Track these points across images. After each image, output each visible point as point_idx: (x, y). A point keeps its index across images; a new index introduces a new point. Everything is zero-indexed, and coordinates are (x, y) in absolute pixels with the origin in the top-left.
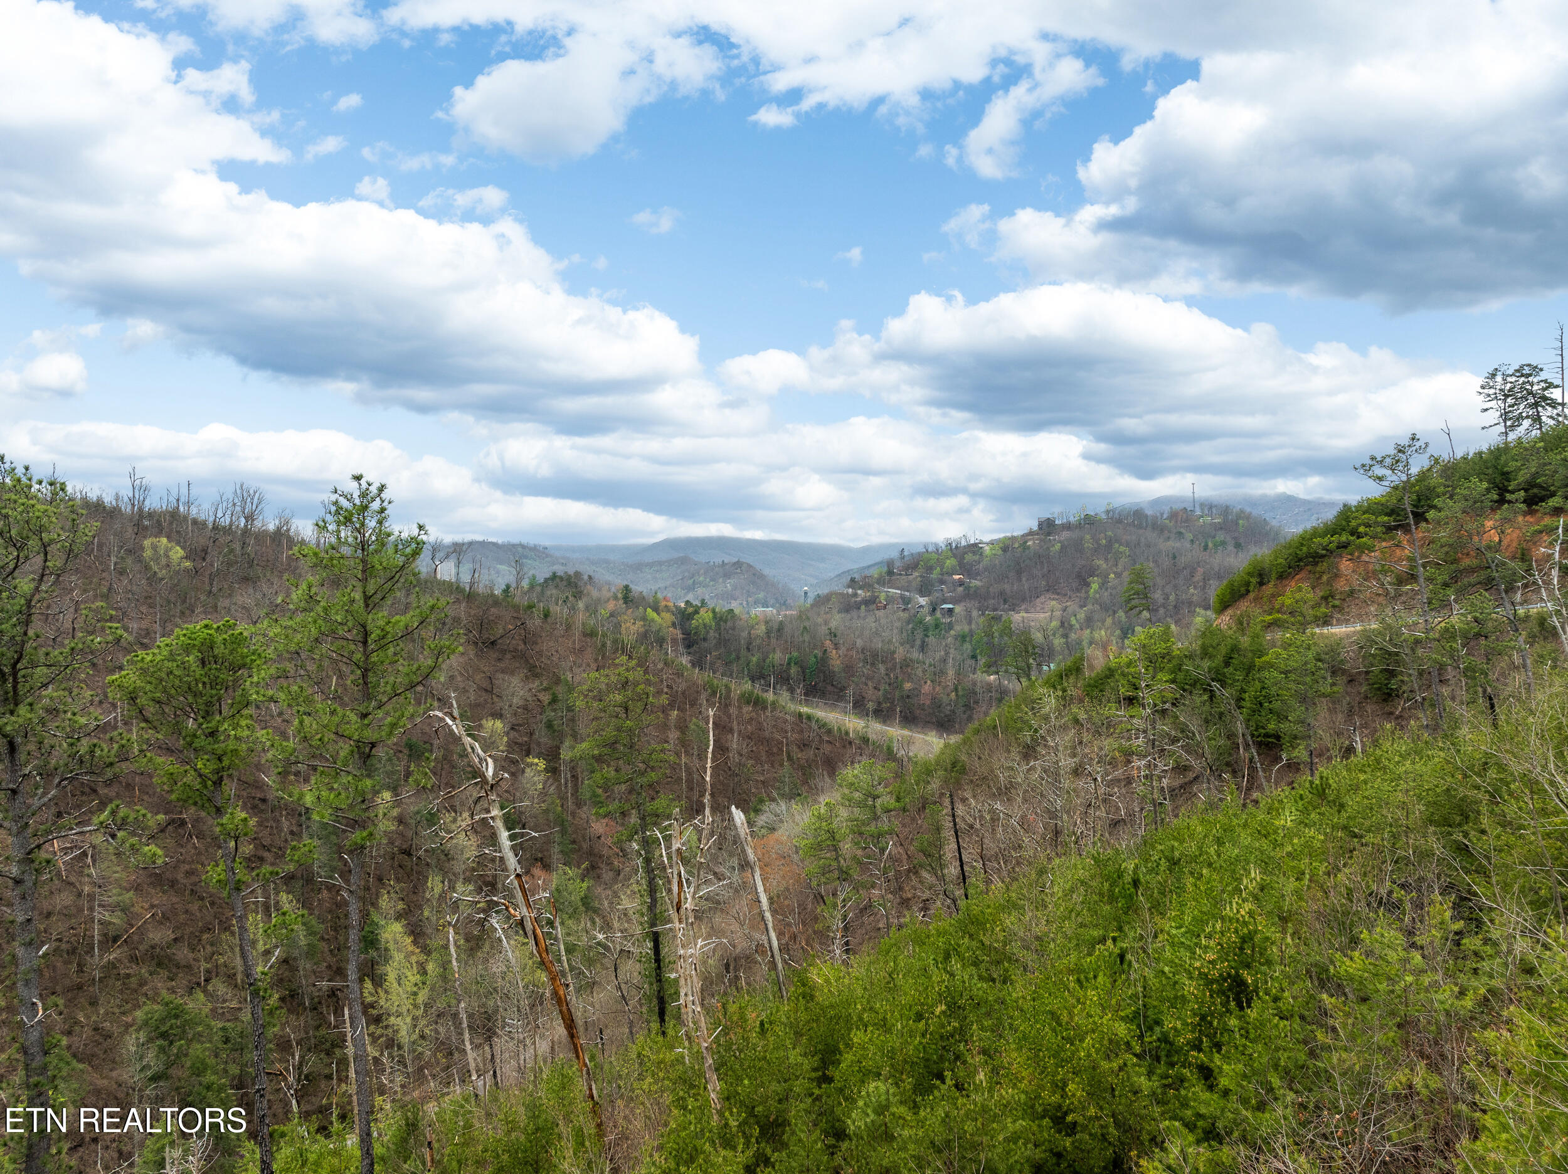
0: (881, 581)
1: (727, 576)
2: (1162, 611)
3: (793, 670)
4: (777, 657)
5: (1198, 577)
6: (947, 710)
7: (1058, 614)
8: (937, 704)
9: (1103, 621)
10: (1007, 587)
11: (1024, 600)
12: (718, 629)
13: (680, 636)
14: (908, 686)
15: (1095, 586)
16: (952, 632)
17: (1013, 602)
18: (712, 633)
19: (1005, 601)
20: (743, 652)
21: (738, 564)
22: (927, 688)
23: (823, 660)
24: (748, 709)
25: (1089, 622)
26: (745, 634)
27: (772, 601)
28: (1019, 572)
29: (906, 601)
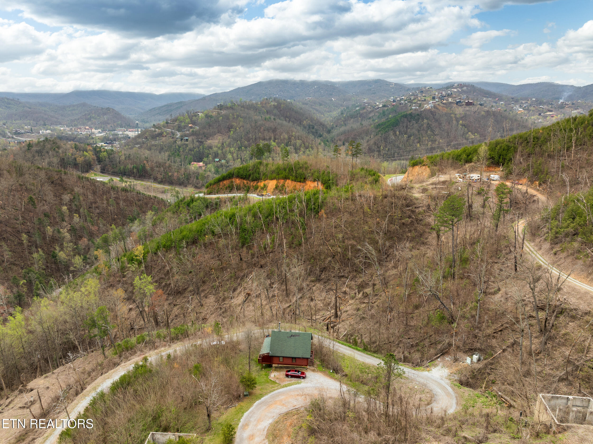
0: (164, 127)
1: (104, 114)
2: (251, 141)
3: (135, 170)
4: (130, 166)
5: (262, 130)
6: (182, 180)
7: (221, 141)
8: (179, 179)
9: (233, 145)
10: (205, 131)
11: (211, 136)
12: (109, 158)
13: (96, 158)
14: (170, 174)
15: (232, 132)
16: (188, 148)
17: (207, 136)
18: (107, 159)
19: (205, 136)
20: (118, 165)
21: (108, 109)
22: (176, 174)
23: (144, 167)
24: (123, 193)
25: (229, 145)
26: (118, 159)
27: (124, 125)
28: (210, 126)
29: (173, 134)
